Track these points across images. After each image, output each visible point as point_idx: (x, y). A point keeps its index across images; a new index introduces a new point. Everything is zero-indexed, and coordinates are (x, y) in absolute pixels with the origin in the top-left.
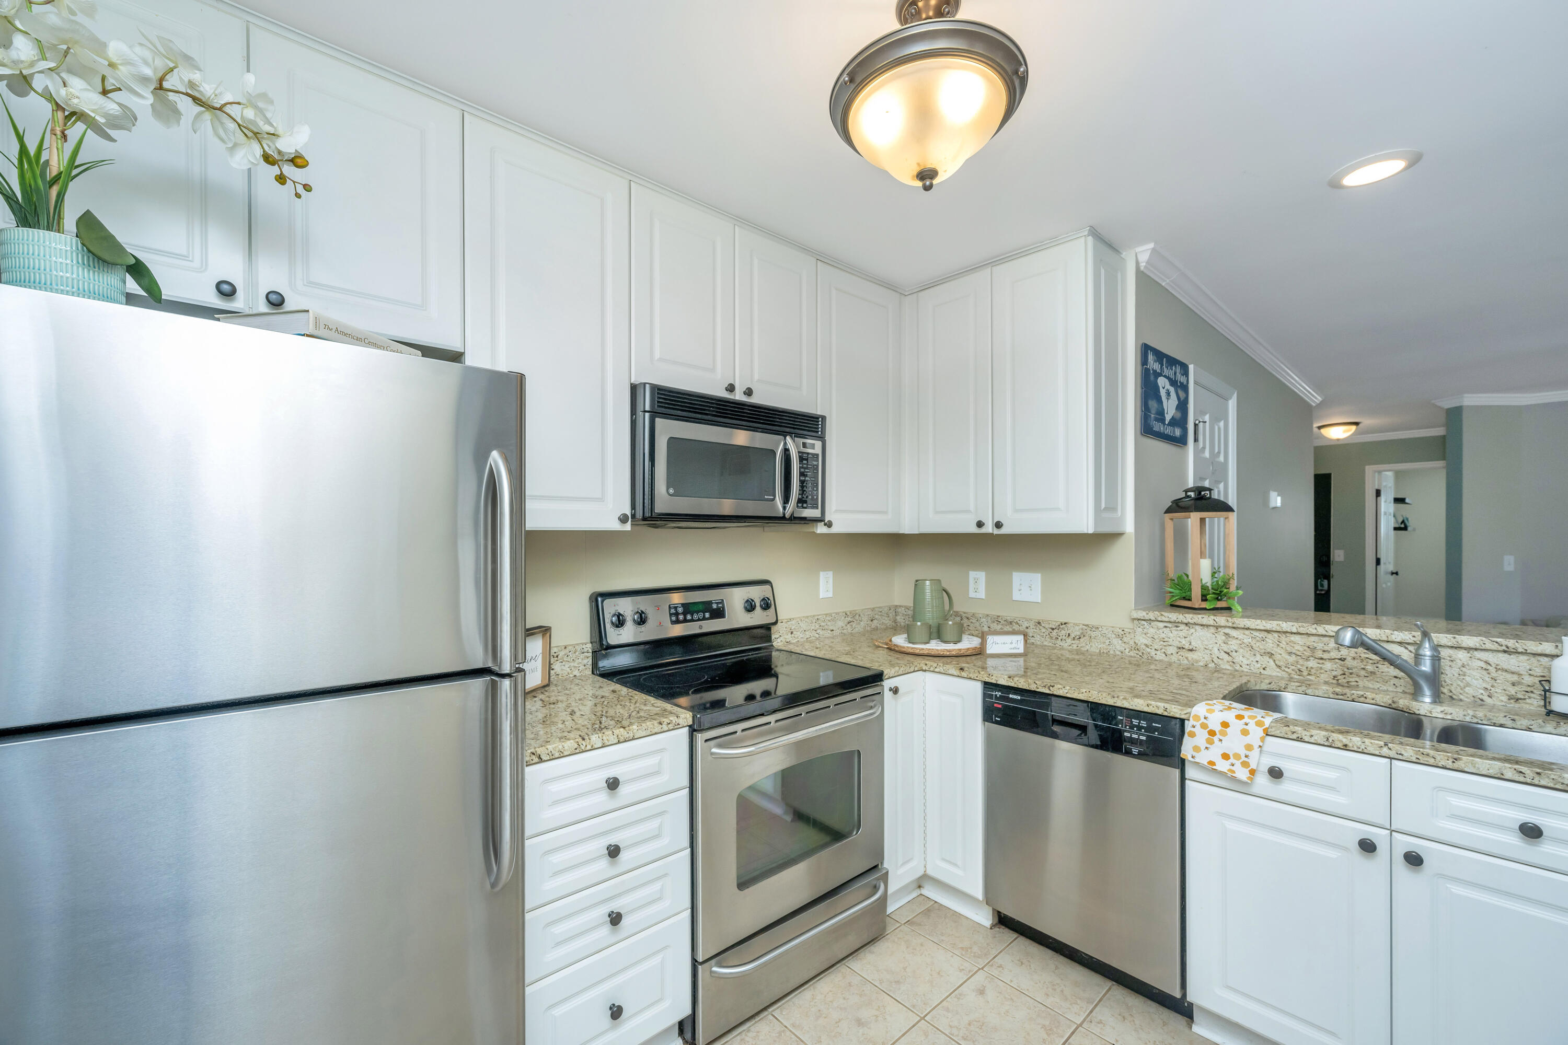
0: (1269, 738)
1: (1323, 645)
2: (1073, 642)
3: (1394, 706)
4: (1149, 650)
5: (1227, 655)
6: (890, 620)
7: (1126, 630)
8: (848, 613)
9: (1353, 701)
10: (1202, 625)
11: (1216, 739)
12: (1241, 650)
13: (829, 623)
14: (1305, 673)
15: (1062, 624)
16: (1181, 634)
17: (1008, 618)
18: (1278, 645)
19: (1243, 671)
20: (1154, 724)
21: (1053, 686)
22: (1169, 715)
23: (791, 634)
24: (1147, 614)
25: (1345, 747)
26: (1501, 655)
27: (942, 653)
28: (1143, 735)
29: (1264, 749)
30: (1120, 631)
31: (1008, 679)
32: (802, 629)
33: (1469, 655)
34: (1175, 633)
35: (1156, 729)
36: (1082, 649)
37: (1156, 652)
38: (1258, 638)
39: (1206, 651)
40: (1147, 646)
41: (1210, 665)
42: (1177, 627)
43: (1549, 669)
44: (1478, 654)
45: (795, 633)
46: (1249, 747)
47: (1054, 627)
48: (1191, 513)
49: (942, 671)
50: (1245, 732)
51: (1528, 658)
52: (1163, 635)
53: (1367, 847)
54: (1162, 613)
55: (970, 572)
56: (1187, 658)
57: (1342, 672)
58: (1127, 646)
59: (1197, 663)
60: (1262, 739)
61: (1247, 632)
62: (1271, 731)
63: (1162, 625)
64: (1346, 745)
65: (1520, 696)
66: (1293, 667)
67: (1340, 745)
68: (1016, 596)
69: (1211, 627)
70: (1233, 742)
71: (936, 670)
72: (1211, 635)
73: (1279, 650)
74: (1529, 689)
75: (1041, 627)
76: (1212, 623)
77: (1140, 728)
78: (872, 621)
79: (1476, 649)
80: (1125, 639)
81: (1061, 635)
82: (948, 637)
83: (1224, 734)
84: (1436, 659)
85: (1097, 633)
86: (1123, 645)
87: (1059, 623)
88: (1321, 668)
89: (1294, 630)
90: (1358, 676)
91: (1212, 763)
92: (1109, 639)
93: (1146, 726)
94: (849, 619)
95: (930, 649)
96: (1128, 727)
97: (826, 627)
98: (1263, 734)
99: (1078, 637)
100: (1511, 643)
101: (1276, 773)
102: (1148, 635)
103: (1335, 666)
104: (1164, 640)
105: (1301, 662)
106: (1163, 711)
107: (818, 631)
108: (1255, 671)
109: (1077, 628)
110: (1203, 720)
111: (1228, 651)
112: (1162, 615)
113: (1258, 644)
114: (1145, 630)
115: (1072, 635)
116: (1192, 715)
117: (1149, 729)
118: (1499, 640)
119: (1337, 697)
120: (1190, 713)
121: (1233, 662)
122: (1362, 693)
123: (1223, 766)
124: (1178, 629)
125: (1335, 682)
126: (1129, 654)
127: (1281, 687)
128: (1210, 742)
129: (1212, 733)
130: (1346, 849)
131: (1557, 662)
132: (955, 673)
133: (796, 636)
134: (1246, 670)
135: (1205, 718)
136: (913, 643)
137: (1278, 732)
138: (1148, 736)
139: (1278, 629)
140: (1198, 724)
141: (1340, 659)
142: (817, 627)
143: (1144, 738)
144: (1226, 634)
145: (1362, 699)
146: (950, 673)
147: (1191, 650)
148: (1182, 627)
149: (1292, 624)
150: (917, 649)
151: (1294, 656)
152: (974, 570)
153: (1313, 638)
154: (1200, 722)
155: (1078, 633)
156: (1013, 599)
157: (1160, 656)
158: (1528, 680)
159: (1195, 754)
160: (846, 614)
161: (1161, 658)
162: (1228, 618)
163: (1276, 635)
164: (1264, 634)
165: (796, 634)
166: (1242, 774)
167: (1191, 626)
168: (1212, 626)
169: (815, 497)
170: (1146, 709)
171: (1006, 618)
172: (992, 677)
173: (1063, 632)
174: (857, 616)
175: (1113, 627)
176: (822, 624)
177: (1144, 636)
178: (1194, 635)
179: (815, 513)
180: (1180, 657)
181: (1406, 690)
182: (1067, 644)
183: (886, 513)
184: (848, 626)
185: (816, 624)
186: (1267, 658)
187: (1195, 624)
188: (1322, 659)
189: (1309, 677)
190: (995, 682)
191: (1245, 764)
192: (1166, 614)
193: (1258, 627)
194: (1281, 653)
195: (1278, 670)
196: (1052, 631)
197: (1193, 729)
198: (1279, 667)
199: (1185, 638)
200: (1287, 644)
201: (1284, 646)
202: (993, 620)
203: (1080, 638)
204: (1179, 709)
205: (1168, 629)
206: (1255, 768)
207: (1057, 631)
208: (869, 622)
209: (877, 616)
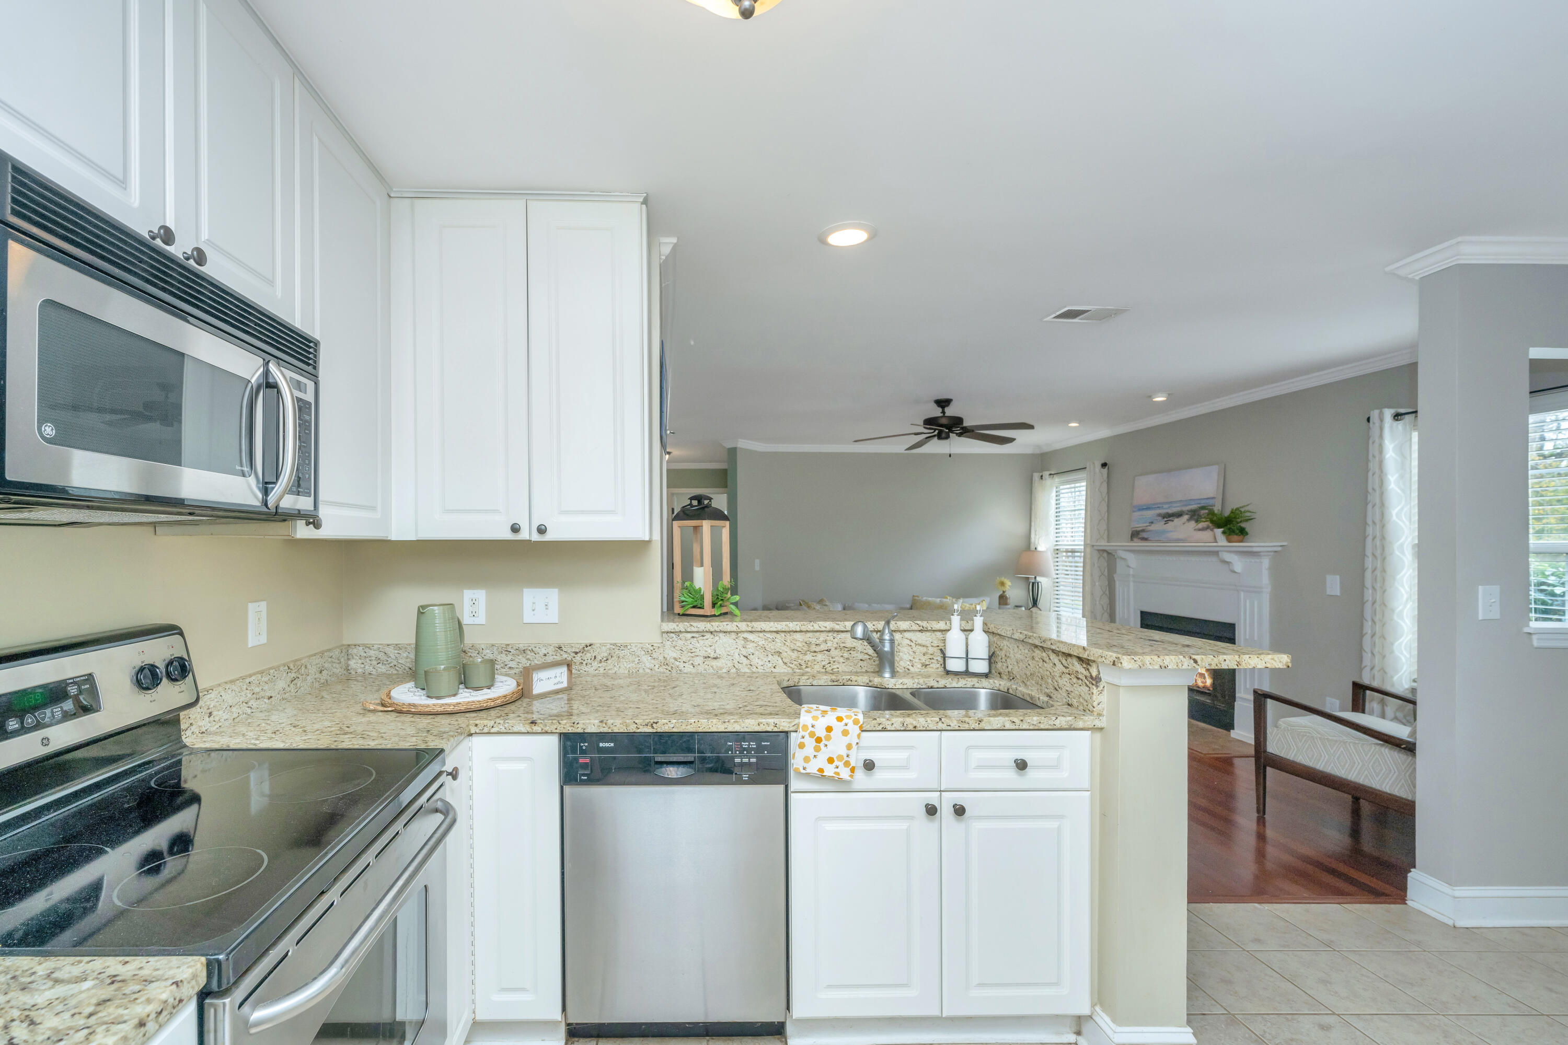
0: (864, 734)
1: (816, 640)
2: (600, 665)
3: (870, 684)
4: (677, 663)
5: (745, 659)
6: (341, 668)
7: (655, 645)
8: (292, 666)
9: (844, 685)
10: (725, 632)
11: (822, 745)
12: (757, 653)
13: (266, 687)
14: (804, 667)
15: (587, 646)
16: (708, 643)
17: (521, 646)
18: (785, 644)
19: (759, 672)
20: (763, 743)
21: (656, 723)
22: (779, 730)
23: (209, 717)
24: (677, 626)
25: (915, 729)
26: (918, 633)
27: (485, 705)
28: (753, 757)
29: (861, 744)
30: (649, 646)
31: (600, 724)
32: (226, 704)
33: (902, 636)
34: (701, 642)
35: (765, 747)
36: (610, 672)
37: (685, 665)
38: (770, 640)
39: (729, 657)
40: (675, 659)
41: (732, 671)
42: (703, 636)
43: (944, 641)
44: (907, 635)
45: (215, 713)
46: (849, 747)
47: (578, 651)
48: (704, 521)
49: (503, 730)
50: (845, 733)
51: (930, 634)
52: (691, 646)
53: (931, 810)
54: (691, 623)
55: (464, 591)
56: (712, 667)
57: (829, 662)
58: (656, 662)
59: (721, 670)
60: (859, 736)
61: (761, 635)
62: (866, 727)
63: (689, 635)
64: (915, 727)
65: (927, 663)
66: (796, 662)
67: (911, 727)
68: (528, 617)
69: (733, 634)
70: (837, 746)
71: (493, 730)
72: (733, 641)
73: (785, 648)
74: (931, 657)
75: (562, 653)
76: (735, 629)
77: (749, 750)
78: (321, 672)
79: (905, 631)
80: (655, 655)
81: (586, 658)
82: (476, 681)
83: (828, 738)
84: (892, 641)
85: (626, 652)
86: (653, 661)
87: (583, 645)
88: (815, 661)
89: (798, 629)
90: (839, 663)
91: (821, 770)
92: (639, 657)
93: (755, 746)
94: (293, 675)
95: (469, 702)
96: (738, 752)
97: (262, 694)
98: (859, 731)
99: (605, 659)
100: (924, 624)
101: (869, 766)
102: (676, 648)
103: (824, 657)
104: (692, 651)
105: (801, 656)
106: (773, 727)
107: (250, 704)
108: (767, 670)
109: (604, 648)
110: (811, 729)
111: (746, 655)
112: (691, 625)
113: (769, 645)
114: (674, 643)
115: (599, 658)
116: (801, 726)
117: (760, 749)
118: (919, 622)
119: (833, 684)
120: (798, 725)
121: (751, 665)
122: (849, 677)
123: (829, 771)
124: (705, 638)
125: (824, 670)
126: (659, 670)
127: (795, 682)
128: (817, 749)
129: (819, 740)
130: (912, 818)
131: (949, 633)
132: (523, 730)
133: (217, 719)
134: (761, 671)
135: (812, 726)
136: (438, 698)
137: (868, 726)
138: (757, 757)
139: (787, 629)
140: (806, 734)
141: (827, 650)
142: (249, 695)
143: (753, 760)
144: (745, 638)
145: (849, 683)
146: (515, 730)
147: (715, 658)
148: (708, 636)
149: (797, 623)
150: (449, 705)
151: (796, 652)
152: (470, 588)
153: (809, 635)
154: (809, 731)
155: (606, 654)
156: (525, 622)
157: (688, 668)
158: (931, 650)
159: (805, 765)
160: (289, 668)
161: (689, 670)
162: (748, 623)
163: (783, 634)
164: (775, 635)
165: (217, 715)
166: (845, 774)
167: (715, 634)
168: (734, 632)
169: (307, 476)
170: (757, 729)
171: (517, 645)
172: (578, 725)
173: (588, 655)
174: (303, 668)
175: (641, 643)
176: (257, 690)
177: (673, 649)
178: (718, 643)
179: (304, 503)
180: (706, 666)
181: (868, 670)
182: (592, 669)
183: (373, 508)
184: (292, 685)
185: (248, 691)
186: (776, 657)
187: (721, 631)
188: (815, 652)
189: (807, 670)
190: (582, 731)
191: (847, 764)
192: (695, 624)
193: (772, 629)
194: (786, 650)
195: (785, 667)
196: (575, 656)
197: (802, 740)
198: (785, 664)
199: (710, 646)
200: (791, 642)
201: (789, 645)
202: (500, 650)
203: (607, 660)
204: (787, 722)
205: (695, 639)
206: (854, 765)
207: (581, 654)
208: (318, 675)
209: (326, 665)
